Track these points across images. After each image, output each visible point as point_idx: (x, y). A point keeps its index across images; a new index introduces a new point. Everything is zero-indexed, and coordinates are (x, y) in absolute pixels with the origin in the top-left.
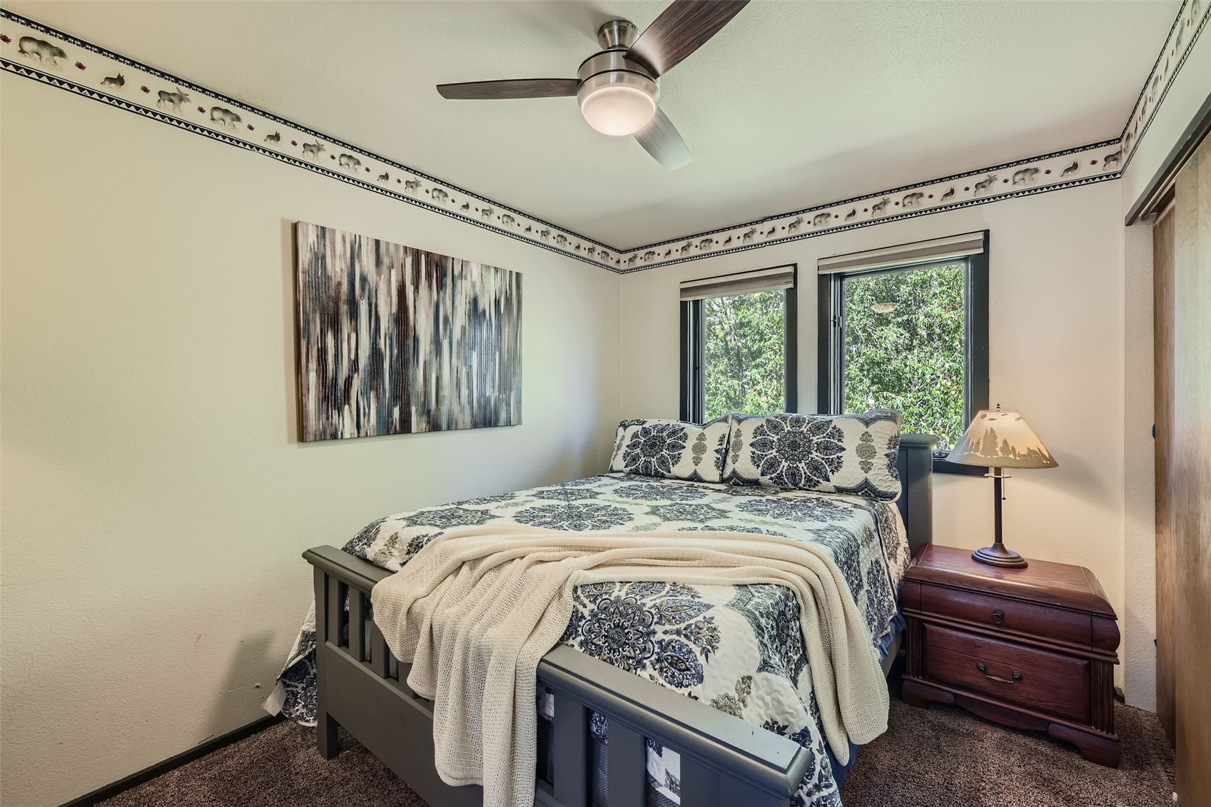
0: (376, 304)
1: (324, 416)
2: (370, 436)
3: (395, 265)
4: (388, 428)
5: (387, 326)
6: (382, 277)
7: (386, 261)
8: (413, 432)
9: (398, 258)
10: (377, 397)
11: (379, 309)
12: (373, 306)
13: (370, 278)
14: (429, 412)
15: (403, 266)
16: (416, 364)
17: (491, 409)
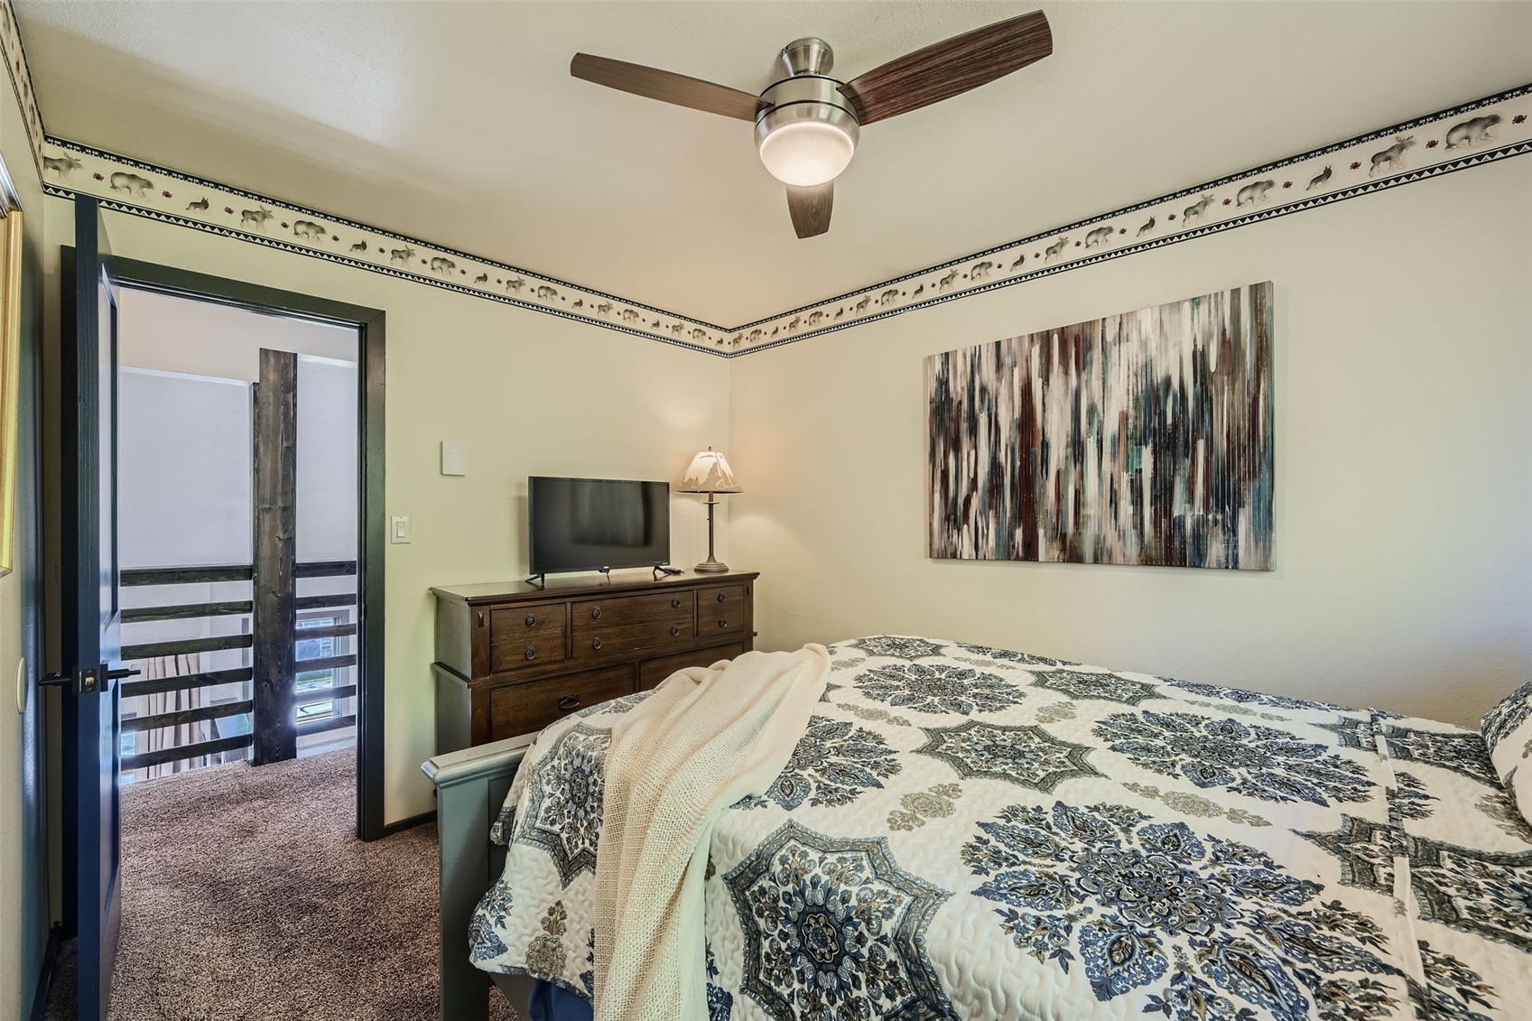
0: (996, 413)
1: (946, 535)
2: (989, 560)
3: (1019, 361)
4: (1008, 553)
5: (1008, 436)
6: (1003, 381)
7: (1007, 360)
8: (1040, 560)
9: (1022, 352)
10: (997, 517)
11: (999, 418)
12: (993, 417)
13: (990, 388)
14: (1064, 537)
15: (1028, 360)
16: (1045, 475)
17: (1183, 537)
